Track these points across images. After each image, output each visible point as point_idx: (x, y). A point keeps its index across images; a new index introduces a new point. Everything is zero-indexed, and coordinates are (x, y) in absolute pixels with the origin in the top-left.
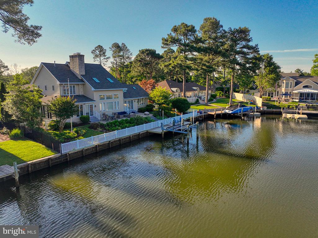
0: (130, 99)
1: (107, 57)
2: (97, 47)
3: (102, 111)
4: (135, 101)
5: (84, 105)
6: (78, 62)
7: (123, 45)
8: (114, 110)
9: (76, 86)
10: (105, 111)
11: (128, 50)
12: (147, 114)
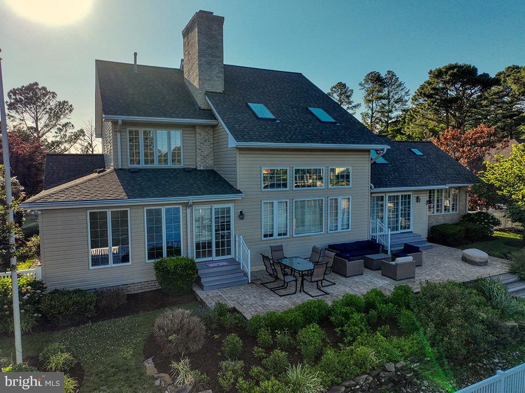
0: (399, 191)
1: (353, 104)
2: (334, 87)
3: (271, 235)
4: (418, 199)
5: (189, 210)
6: (197, 42)
7: (389, 74)
8: (329, 232)
9: (184, 132)
10: (288, 238)
11: (400, 85)
12: (478, 260)
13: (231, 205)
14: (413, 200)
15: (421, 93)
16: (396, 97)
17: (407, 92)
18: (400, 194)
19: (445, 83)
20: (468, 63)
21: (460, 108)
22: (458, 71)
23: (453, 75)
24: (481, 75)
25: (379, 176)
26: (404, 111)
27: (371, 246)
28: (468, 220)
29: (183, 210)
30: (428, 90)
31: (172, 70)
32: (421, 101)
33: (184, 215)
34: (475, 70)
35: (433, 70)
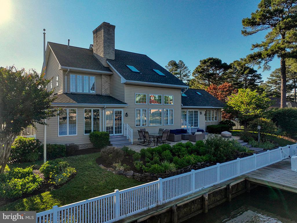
0: (193, 108)
3: (139, 125)
4: (201, 113)
5: (104, 111)
6: (103, 36)
7: (180, 62)
8: (164, 125)
9: (96, 77)
10: (146, 127)
11: (186, 68)
12: (227, 136)
13: (122, 110)
14: (199, 113)
15: (197, 71)
16: (184, 74)
17: (189, 72)
18: (193, 110)
19: (208, 66)
20: (217, 58)
21: (215, 79)
22: (213, 61)
23: (211, 63)
24: (223, 64)
25: (185, 101)
26: (188, 80)
27: (184, 131)
28: (222, 124)
29: (101, 111)
30: (200, 70)
31: (86, 49)
32: (197, 75)
33: (102, 113)
34: (220, 61)
35: (202, 60)
